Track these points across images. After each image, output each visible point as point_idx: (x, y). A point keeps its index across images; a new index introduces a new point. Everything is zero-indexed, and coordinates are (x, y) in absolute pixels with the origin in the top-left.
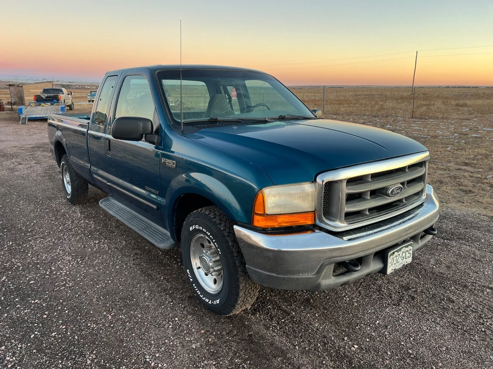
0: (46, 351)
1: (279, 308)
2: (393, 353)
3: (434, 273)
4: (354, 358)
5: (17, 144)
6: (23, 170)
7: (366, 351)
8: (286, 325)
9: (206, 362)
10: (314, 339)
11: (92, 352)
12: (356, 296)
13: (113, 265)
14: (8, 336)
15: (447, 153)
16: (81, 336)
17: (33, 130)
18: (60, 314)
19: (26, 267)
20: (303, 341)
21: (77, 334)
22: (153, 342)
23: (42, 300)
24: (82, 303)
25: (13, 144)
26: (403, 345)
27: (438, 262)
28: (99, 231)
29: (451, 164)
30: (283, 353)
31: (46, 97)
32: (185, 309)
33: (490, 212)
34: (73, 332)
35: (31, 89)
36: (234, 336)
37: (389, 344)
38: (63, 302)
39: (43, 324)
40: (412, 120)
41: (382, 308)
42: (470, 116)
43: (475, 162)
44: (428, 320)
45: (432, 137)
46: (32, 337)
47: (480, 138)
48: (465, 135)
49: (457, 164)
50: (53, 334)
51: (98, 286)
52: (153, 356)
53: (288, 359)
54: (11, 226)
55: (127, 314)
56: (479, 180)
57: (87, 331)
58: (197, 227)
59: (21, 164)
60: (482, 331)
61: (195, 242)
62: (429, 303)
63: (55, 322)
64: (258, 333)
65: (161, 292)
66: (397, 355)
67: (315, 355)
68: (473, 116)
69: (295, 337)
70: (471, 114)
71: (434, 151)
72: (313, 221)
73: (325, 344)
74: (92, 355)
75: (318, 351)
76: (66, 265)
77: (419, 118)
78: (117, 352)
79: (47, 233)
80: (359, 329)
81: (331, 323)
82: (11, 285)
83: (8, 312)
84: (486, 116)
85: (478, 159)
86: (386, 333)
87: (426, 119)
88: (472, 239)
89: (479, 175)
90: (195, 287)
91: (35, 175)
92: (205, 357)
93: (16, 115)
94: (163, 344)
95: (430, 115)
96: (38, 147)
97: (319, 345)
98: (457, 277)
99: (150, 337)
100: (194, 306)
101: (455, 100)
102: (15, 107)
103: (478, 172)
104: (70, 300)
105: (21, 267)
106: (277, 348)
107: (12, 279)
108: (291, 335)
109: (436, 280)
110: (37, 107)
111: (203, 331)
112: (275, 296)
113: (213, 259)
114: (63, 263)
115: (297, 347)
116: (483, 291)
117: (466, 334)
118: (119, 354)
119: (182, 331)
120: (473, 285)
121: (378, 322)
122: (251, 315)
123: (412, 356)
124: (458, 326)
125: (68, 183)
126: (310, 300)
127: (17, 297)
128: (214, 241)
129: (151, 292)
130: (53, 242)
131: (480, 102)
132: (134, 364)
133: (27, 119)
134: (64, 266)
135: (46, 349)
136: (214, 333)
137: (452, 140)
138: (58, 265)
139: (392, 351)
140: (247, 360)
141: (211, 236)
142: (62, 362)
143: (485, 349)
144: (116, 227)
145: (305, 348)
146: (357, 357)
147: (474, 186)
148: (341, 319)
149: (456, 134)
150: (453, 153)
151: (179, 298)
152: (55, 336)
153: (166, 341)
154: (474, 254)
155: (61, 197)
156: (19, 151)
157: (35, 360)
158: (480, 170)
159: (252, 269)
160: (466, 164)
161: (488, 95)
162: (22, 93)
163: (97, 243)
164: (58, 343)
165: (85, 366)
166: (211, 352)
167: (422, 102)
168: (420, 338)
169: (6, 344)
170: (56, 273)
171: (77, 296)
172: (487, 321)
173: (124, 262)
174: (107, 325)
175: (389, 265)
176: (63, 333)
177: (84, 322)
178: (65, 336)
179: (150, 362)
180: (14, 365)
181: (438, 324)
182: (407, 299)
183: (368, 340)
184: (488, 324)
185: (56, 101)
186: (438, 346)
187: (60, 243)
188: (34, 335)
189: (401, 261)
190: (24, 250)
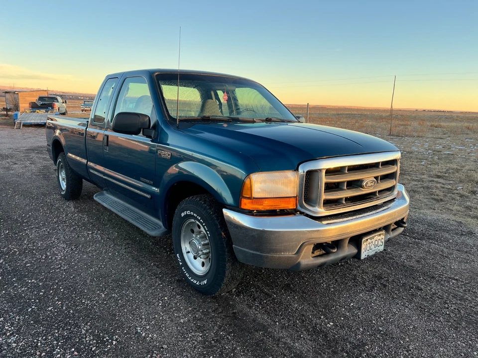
0: (43, 322)
1: (262, 291)
2: (365, 329)
3: (404, 266)
4: (329, 333)
5: (12, 146)
6: (18, 168)
7: (341, 328)
8: (267, 305)
9: (193, 334)
10: (293, 317)
11: (86, 324)
12: (332, 283)
13: (105, 253)
14: (6, 309)
15: (422, 167)
16: (76, 311)
17: (28, 134)
18: (55, 292)
19: (23, 252)
20: (283, 319)
21: (72, 309)
22: (143, 317)
23: (38, 280)
24: (77, 283)
25: (8, 146)
26: (374, 323)
27: (409, 257)
28: (92, 224)
29: (425, 176)
30: (264, 328)
31: (41, 105)
32: (174, 290)
33: (458, 218)
34: (68, 308)
35: (26, 96)
36: (219, 313)
37: (362, 323)
38: (58, 282)
39: (39, 300)
40: (390, 137)
41: (356, 294)
42: (444, 136)
43: (447, 175)
44: (398, 304)
45: (408, 152)
46: (29, 310)
47: (452, 155)
48: (438, 152)
49: (430, 176)
50: (50, 309)
51: (91, 270)
52: (144, 328)
53: (269, 333)
54: (7, 217)
55: (119, 293)
56: (450, 191)
57: (81, 307)
58: (188, 212)
59: (16, 164)
60: (446, 314)
61: (186, 227)
62: (399, 290)
63: (51, 299)
64: (242, 311)
65: (152, 276)
66: (368, 332)
67: (293, 330)
68: (446, 136)
69: (276, 315)
70: (445, 134)
71: (410, 165)
72: (295, 205)
73: (303, 321)
74: (86, 326)
75: (297, 327)
76: (60, 251)
77: (396, 136)
78: (110, 324)
79: (42, 224)
80: (335, 310)
81: (309, 304)
82: (9, 267)
83: (6, 290)
84: (459, 136)
85: (450, 173)
86: (359, 314)
87: (402, 137)
88: (441, 239)
89: (450, 187)
90: (184, 270)
91: (30, 174)
92: (192, 330)
93: (12, 121)
94: (153, 318)
95: (407, 133)
96: (33, 150)
97: (298, 322)
98: (426, 270)
99: (141, 313)
100: (182, 288)
101: (430, 121)
102: (10, 113)
103: (449, 184)
104: (65, 281)
105: (18, 252)
106: (259, 323)
107: (10, 262)
108: (272, 314)
109: (406, 271)
110: (32, 113)
111: (190, 309)
112: (258, 281)
113: (202, 243)
114: (58, 249)
115: (278, 323)
116: (449, 282)
117: (432, 316)
118: (112, 326)
119: (172, 308)
120: (440, 277)
121: (352, 304)
122: (236, 296)
123: (382, 332)
124: (425, 309)
125: (63, 179)
126: (290, 285)
127: (15, 277)
128: (204, 224)
129: (142, 275)
130: (48, 232)
131: (454, 124)
132: (126, 334)
133: (22, 124)
134: (59, 252)
135: (43, 321)
136: (201, 311)
137: (426, 156)
138: (53, 251)
139: (364, 328)
140: (231, 332)
141: (201, 220)
142: (58, 332)
143: (449, 329)
144: (109, 221)
145: (285, 324)
146: (332, 332)
147: (445, 196)
148: (318, 301)
149: (429, 151)
150: (426, 167)
151: (169, 281)
152: (51, 310)
153: (156, 316)
154: (442, 252)
155: (55, 194)
156: (14, 152)
157: (33, 330)
158: (451, 182)
159: (238, 249)
160: (439, 177)
161: (462, 118)
162: (17, 100)
163: (91, 234)
164: (55, 316)
165: (80, 335)
166: (198, 325)
167: (400, 122)
168: (390, 319)
169: (5, 316)
170: (51, 258)
171: (72, 277)
172: (451, 306)
173: (116, 250)
174: (100, 302)
175: (363, 250)
176: (59, 308)
177: (78, 299)
178: (60, 311)
179: (142, 333)
180: (13, 334)
181: (407, 307)
182: (379, 286)
183: (342, 319)
184: (452, 308)
185: (51, 108)
186: (407, 325)
187: (55, 233)
188: (31, 309)
189: (374, 249)
190: (20, 238)
